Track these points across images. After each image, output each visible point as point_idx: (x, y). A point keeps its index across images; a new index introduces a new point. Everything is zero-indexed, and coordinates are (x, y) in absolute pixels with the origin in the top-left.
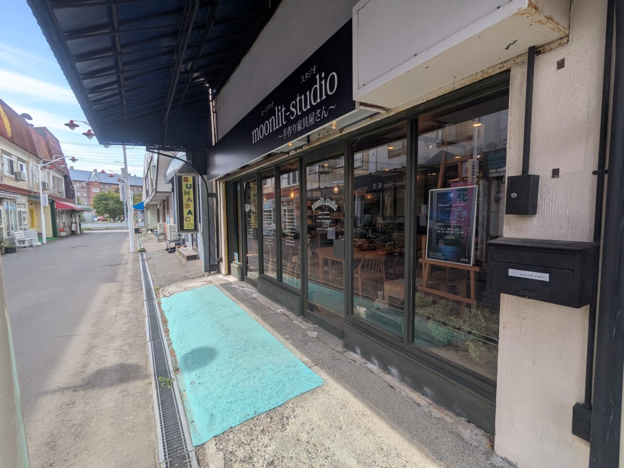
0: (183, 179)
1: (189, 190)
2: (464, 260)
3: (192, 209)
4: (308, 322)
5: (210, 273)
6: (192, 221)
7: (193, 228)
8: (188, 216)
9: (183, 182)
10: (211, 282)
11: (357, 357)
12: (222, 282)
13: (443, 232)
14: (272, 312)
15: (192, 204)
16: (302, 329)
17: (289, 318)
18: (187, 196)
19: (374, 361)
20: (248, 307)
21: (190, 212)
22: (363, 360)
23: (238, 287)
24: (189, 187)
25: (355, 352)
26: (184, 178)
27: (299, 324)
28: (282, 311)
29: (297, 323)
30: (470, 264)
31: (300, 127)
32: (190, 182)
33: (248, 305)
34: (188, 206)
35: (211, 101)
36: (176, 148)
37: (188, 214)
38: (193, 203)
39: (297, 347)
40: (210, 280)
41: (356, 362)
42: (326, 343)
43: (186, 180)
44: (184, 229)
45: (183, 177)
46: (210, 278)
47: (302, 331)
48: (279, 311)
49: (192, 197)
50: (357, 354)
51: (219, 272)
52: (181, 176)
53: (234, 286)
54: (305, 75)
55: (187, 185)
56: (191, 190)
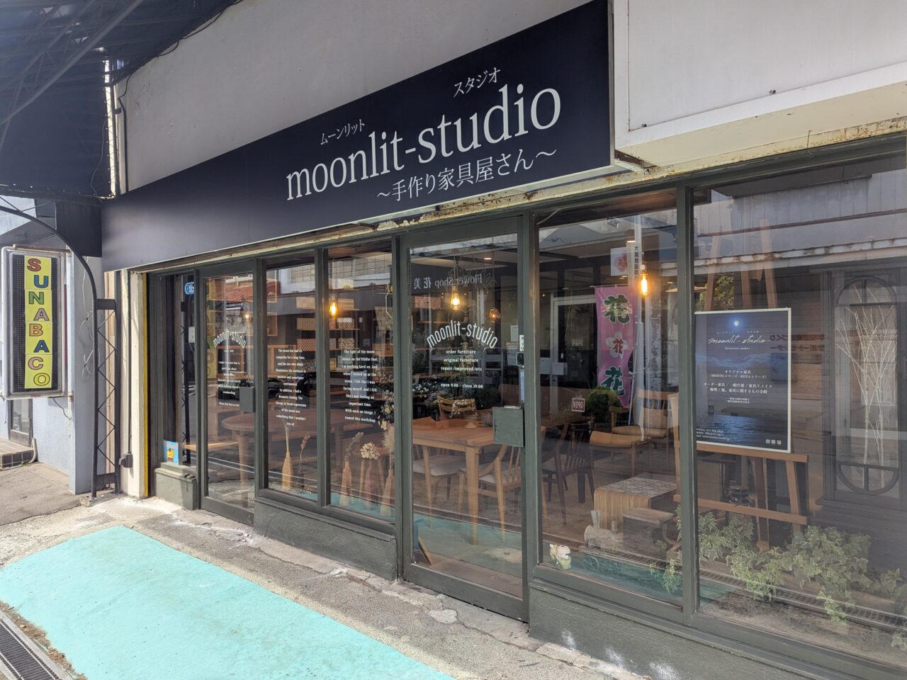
0: (26, 264)
1: (42, 290)
2: (773, 442)
3: (48, 338)
4: (418, 590)
5: (94, 495)
6: (48, 369)
7: (50, 386)
8: (36, 355)
9: (26, 271)
10: (106, 519)
11: (571, 654)
12: (142, 517)
13: (723, 390)
14: (321, 576)
15: (47, 327)
16: (415, 607)
17: (369, 585)
18: (37, 306)
19: (611, 657)
20: (252, 571)
21: (41, 346)
22: (587, 659)
23: (193, 526)
24: (41, 282)
25: (563, 643)
26: (31, 261)
27: (402, 597)
28: (345, 570)
29: (396, 595)
30: (786, 449)
31: (446, 182)
32: (46, 270)
33: (252, 567)
34: (37, 330)
35: (107, 85)
36: (17, 187)
37: (36, 351)
38: (51, 323)
39: (429, 649)
40: (103, 515)
41: (571, 664)
42: (485, 633)
43: (35, 265)
44: (26, 387)
45: (27, 258)
46: (100, 508)
47: (417, 612)
48: (338, 571)
49: (48, 306)
50: (567, 646)
51: (119, 492)
52: (23, 257)
53: (178, 523)
54: (465, 82)
55: (36, 278)
56: (48, 292)
